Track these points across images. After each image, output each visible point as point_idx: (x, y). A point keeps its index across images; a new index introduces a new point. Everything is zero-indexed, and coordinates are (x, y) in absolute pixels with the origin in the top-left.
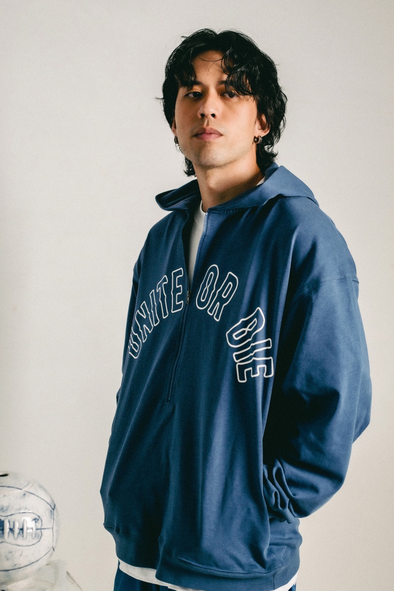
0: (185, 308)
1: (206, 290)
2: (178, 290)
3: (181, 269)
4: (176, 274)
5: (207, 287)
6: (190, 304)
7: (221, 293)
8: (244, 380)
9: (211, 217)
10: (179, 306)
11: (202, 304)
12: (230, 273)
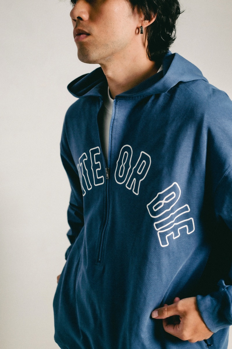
0: (107, 183)
1: (123, 167)
2: (98, 166)
3: (98, 147)
4: (94, 152)
5: (123, 165)
6: (110, 180)
7: (136, 170)
8: (167, 244)
9: (118, 103)
10: (100, 181)
11: (120, 180)
12: (142, 152)
